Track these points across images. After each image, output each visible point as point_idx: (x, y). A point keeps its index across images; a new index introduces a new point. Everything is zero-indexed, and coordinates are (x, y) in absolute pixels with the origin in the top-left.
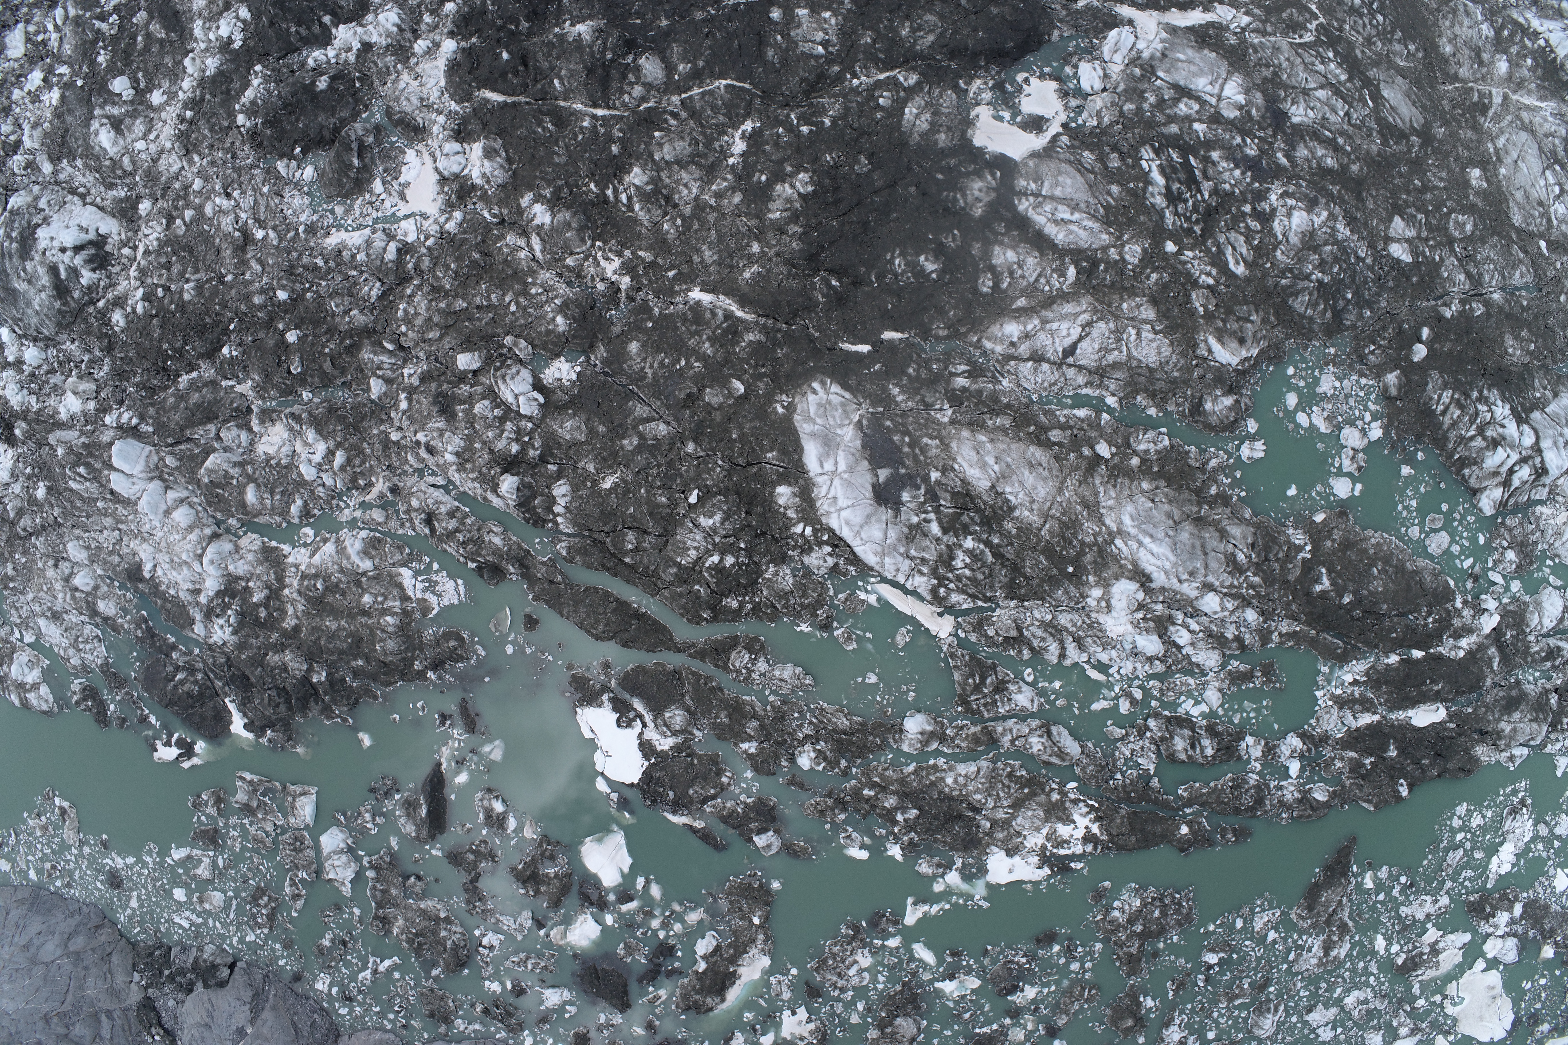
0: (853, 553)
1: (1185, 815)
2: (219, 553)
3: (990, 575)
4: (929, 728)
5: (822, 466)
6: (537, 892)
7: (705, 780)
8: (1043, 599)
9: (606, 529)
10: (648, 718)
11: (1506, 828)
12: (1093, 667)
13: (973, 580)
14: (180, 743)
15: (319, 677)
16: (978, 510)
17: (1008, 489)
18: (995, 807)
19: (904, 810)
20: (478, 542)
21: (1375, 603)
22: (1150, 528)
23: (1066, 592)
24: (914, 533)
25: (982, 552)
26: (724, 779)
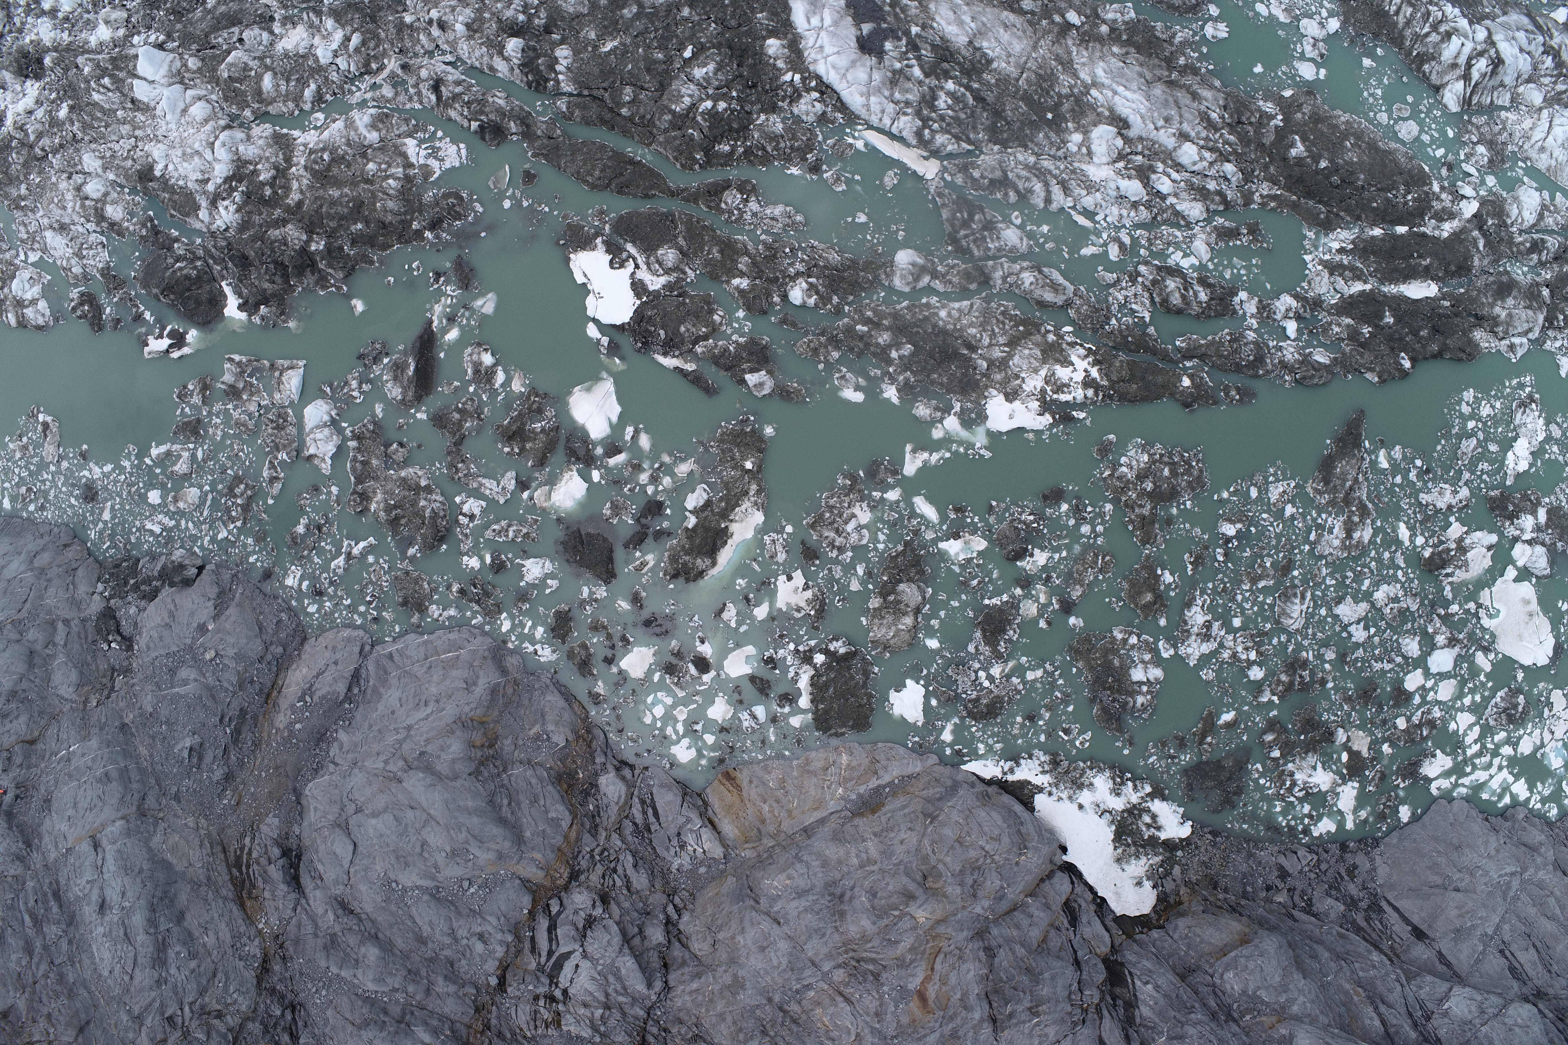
0: (839, 98)
1: (1185, 369)
2: (232, 138)
3: (973, 115)
4: (920, 261)
5: (809, 22)
6: (522, 449)
7: (697, 317)
8: (1026, 147)
9: (604, 85)
10: (640, 261)
11: (1517, 422)
12: (1080, 213)
13: (956, 119)
14: (172, 335)
15: (318, 245)
16: (959, 64)
17: (985, 44)
18: (990, 345)
19: (898, 346)
20: (482, 102)
21: (1352, 173)
22: (1124, 81)
23: (1047, 136)
24: (896, 78)
25: (963, 95)
26: (716, 317)
